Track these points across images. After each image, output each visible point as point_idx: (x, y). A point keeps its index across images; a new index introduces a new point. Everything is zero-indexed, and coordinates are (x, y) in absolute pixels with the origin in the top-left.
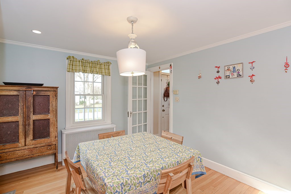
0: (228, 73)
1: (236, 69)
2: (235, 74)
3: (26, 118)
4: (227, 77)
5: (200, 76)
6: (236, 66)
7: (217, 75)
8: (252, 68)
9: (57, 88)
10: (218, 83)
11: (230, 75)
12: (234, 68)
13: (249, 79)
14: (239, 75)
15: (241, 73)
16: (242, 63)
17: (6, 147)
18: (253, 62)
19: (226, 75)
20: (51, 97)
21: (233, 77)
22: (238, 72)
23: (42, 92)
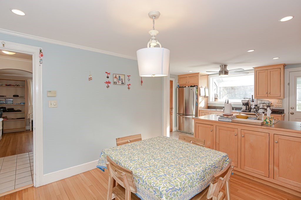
0: (115, 80)
1: (121, 78)
2: (120, 82)
4: (115, 83)
5: (91, 78)
6: (120, 76)
7: (107, 80)
8: (129, 80)
10: (108, 87)
11: (117, 82)
12: (119, 77)
13: (127, 87)
14: (123, 83)
15: (124, 82)
16: (124, 75)
18: (130, 76)
19: (114, 81)
21: (119, 84)
22: (122, 81)
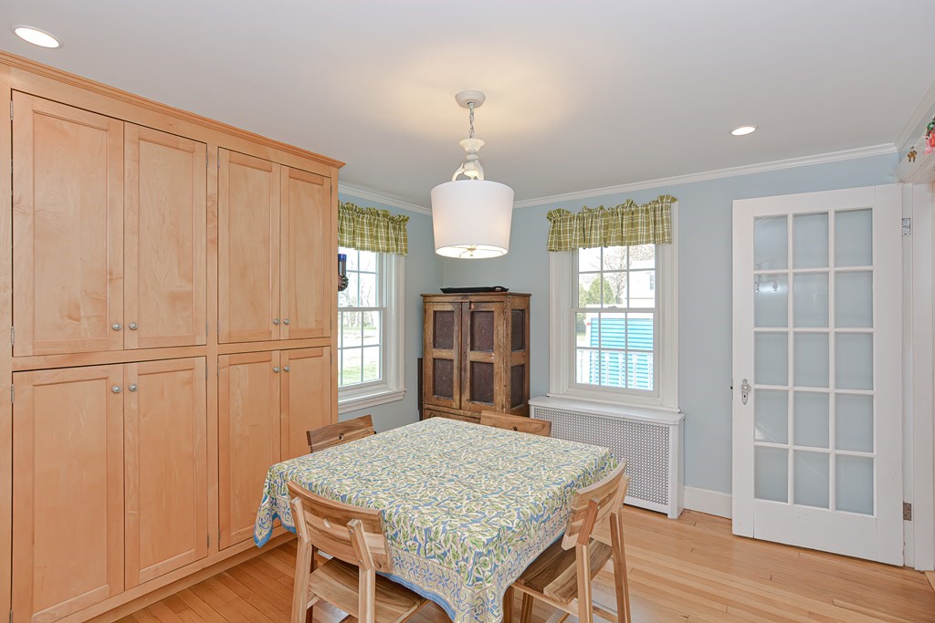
3: (462, 355)
9: (529, 295)
17: (441, 403)
20: (496, 314)
23: (483, 305)
